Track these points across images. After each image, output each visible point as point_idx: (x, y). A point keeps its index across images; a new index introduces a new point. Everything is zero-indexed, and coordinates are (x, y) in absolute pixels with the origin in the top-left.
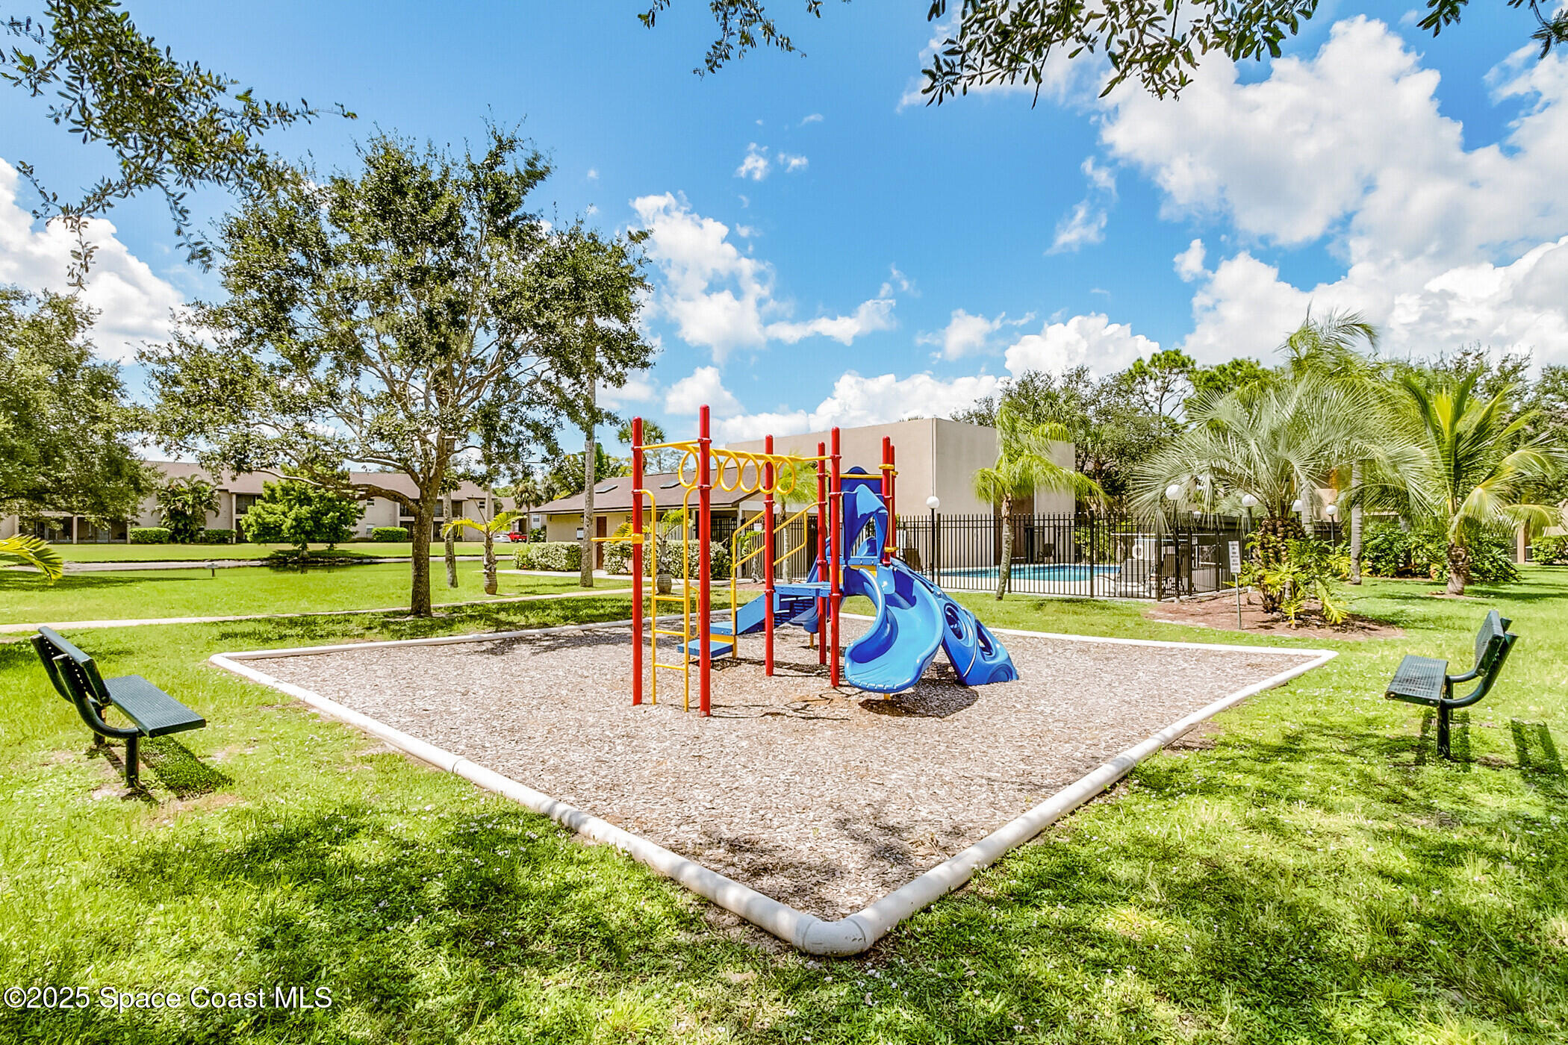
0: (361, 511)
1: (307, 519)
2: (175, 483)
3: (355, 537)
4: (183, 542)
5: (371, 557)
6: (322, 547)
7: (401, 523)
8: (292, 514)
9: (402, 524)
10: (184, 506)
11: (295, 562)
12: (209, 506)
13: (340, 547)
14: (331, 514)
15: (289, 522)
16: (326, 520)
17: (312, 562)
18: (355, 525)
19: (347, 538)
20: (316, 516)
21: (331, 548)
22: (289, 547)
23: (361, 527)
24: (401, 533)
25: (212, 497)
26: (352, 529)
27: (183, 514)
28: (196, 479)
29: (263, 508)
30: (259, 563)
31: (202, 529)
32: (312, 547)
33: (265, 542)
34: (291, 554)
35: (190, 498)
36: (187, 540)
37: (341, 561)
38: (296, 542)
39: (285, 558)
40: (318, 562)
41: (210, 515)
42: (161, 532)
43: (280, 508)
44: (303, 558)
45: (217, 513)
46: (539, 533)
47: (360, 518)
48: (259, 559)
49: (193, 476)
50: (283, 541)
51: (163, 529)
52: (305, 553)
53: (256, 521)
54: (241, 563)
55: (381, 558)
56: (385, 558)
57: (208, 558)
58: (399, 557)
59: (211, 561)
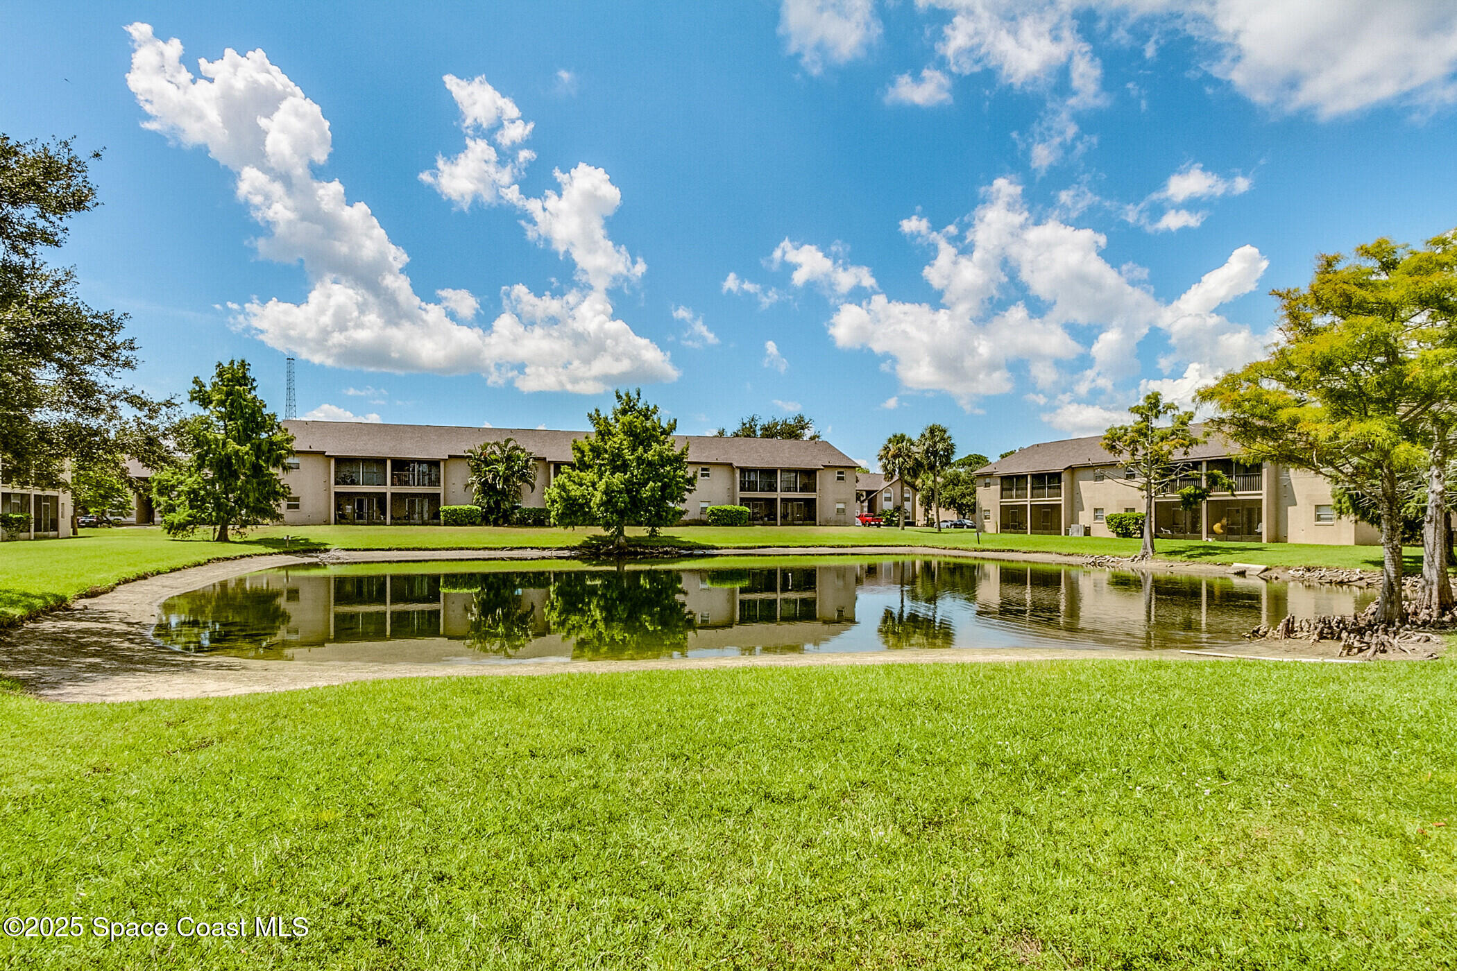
0: (690, 481)
1: (620, 492)
2: (489, 450)
3: (685, 518)
4: (496, 524)
5: (704, 548)
6: (642, 532)
7: (742, 499)
8: (601, 486)
9: (744, 501)
10: (494, 479)
11: (609, 554)
12: (523, 478)
13: (664, 532)
14: (651, 484)
15: (598, 497)
16: (646, 493)
17: (630, 553)
18: (683, 500)
19: (675, 519)
20: (631, 488)
21: (653, 534)
22: (600, 531)
23: (692, 504)
24: (742, 513)
25: (526, 467)
26: (680, 507)
27: (493, 487)
28: (511, 445)
29: (569, 477)
30: (567, 553)
31: (518, 507)
32: (631, 532)
33: (573, 524)
34: (605, 541)
35: (501, 468)
36: (501, 522)
37: (666, 552)
38: (607, 526)
39: (598, 548)
40: (636, 553)
41: (526, 488)
42: (471, 511)
43: (589, 476)
44: (619, 547)
45: (533, 488)
46: (892, 515)
47: (690, 491)
48: (567, 548)
49: (508, 440)
50: (593, 521)
51: (474, 507)
52: (622, 540)
53: (561, 496)
54: (546, 553)
55: (717, 548)
56: (722, 548)
57: (509, 545)
58: (739, 548)
59: (512, 549)
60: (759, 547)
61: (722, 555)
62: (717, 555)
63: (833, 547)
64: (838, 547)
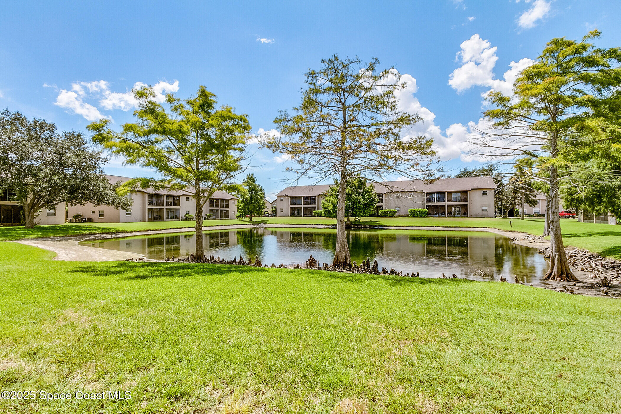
7: (427, 206)
9: (429, 207)
52: (348, 222)
55: (387, 226)
56: (389, 226)
57: (314, 224)
58: (397, 226)
59: (315, 225)
60: (406, 226)
61: (389, 229)
62: (387, 229)
63: (444, 227)
64: (447, 227)
